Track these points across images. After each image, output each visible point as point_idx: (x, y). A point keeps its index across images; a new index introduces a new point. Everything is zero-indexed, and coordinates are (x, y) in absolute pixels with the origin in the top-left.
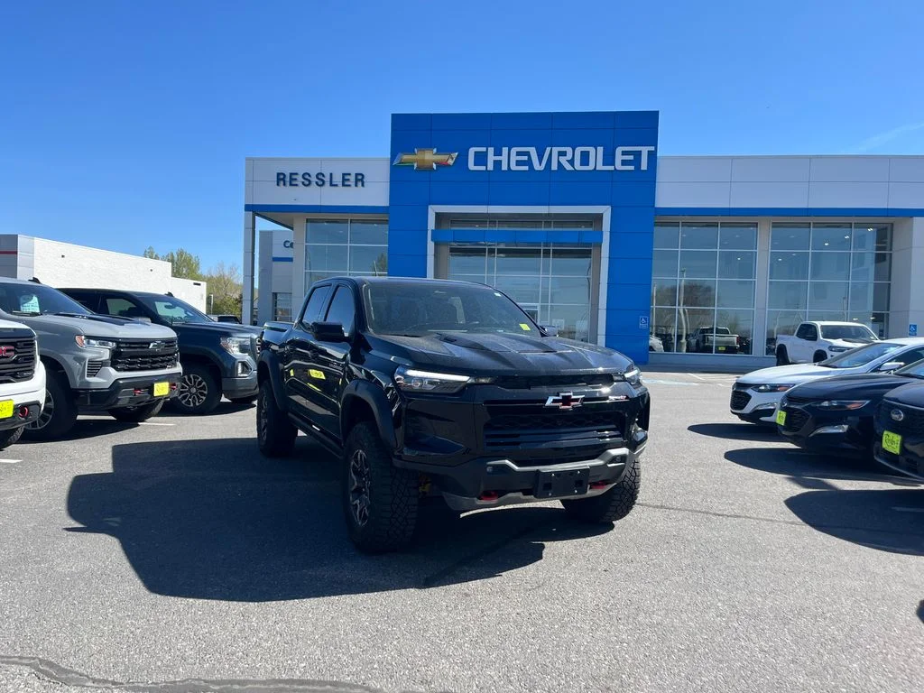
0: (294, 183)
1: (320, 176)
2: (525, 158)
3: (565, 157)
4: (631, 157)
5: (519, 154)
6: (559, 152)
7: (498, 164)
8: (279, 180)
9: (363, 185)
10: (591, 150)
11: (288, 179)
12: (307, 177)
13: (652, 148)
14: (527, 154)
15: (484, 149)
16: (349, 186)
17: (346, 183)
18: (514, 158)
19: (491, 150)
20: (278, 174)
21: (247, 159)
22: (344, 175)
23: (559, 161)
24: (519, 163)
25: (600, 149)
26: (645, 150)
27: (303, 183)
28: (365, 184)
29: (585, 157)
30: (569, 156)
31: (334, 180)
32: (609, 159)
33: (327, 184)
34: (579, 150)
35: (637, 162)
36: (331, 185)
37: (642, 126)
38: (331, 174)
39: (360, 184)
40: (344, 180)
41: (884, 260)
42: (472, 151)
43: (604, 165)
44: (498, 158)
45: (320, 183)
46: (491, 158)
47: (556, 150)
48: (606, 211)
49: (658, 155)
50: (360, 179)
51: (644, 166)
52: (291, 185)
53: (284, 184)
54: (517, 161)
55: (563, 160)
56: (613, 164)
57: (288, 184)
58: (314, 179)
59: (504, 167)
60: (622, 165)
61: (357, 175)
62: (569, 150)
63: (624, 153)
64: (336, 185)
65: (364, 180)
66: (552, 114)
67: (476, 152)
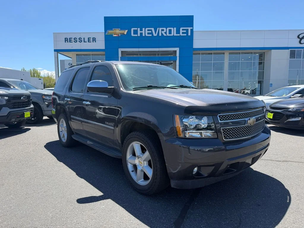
0: (71, 41)
1: (80, 39)
2: (150, 32)
3: (163, 31)
4: (185, 31)
5: (148, 30)
6: (162, 30)
7: (141, 34)
8: (65, 40)
9: (95, 42)
10: (172, 29)
11: (69, 40)
12: (75, 39)
13: (192, 28)
14: (151, 30)
15: (136, 29)
16: (91, 42)
18: (147, 32)
19: (139, 29)
20: (65, 38)
21: (53, 33)
23: (162, 33)
25: (175, 28)
26: (189, 29)
27: (74, 41)
28: (96, 41)
29: (170, 31)
30: (165, 31)
31: (85, 40)
32: (178, 32)
33: (83, 41)
34: (168, 29)
35: (187, 33)
36: (84, 42)
37: (188, 21)
38: (84, 38)
39: (94, 41)
40: (89, 40)
41: (262, 64)
42: (132, 29)
43: (176, 34)
44: (141, 32)
45: (80, 41)
46: (139, 32)
47: (160, 29)
48: (177, 50)
49: (194, 30)
50: (94, 40)
51: (189, 34)
52: (70, 42)
53: (68, 42)
54: (148, 33)
55: (163, 32)
56: (179, 33)
57: (69, 42)
58: (78, 40)
59: (144, 35)
60: (182, 34)
61: (93, 38)
62: (165, 29)
63: (183, 30)
64: (86, 42)
65: (96, 40)
66: (159, 16)
67: (134, 30)
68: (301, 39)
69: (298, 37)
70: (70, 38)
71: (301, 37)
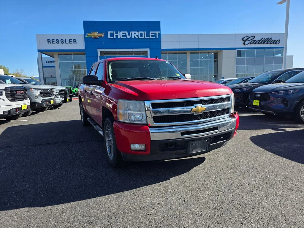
0: (53, 42)
1: (62, 40)
2: (125, 35)
3: (136, 35)
4: (154, 35)
5: (123, 33)
7: (117, 36)
8: (48, 42)
9: (76, 43)
10: (143, 32)
11: (51, 41)
12: (57, 40)
13: (159, 32)
14: (125, 33)
15: (112, 32)
16: (72, 43)
17: (71, 42)
19: (115, 32)
20: (48, 40)
21: (36, 35)
22: (70, 40)
23: (134, 36)
24: (123, 36)
25: (145, 32)
26: (157, 33)
27: (57, 43)
28: (77, 43)
29: (141, 34)
30: (137, 34)
32: (148, 35)
33: (65, 43)
34: (140, 32)
35: (155, 36)
36: (66, 43)
37: (156, 26)
38: (66, 40)
39: (75, 42)
40: (70, 41)
41: (216, 61)
42: (109, 32)
43: (147, 37)
44: (117, 35)
45: (62, 42)
46: (115, 35)
47: (133, 32)
48: (148, 50)
49: (161, 34)
50: (75, 41)
51: (157, 37)
52: (52, 43)
53: (50, 43)
54: (122, 36)
55: (135, 35)
56: (149, 36)
57: (51, 43)
58: (60, 41)
59: (119, 37)
60: (152, 37)
61: (74, 40)
62: (137, 32)
63: (152, 33)
64: (68, 43)
65: (76, 41)
67: (110, 33)
68: (245, 41)
69: (243, 39)
70: (52, 40)
71: (245, 39)
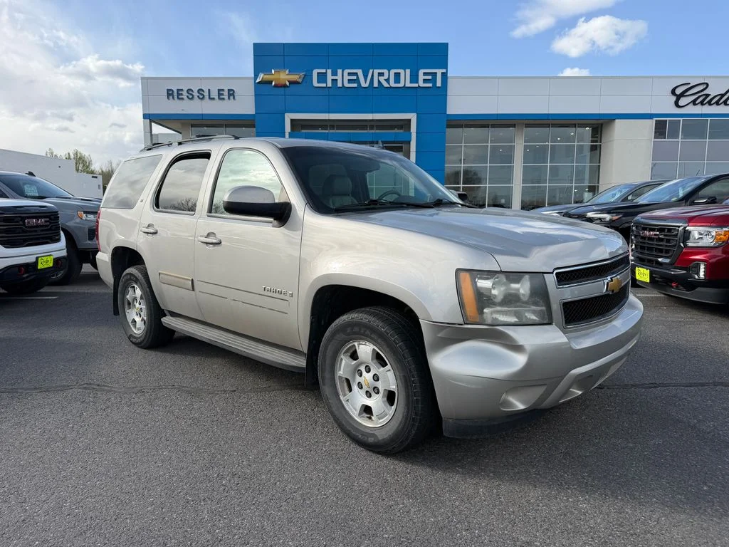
0: (181, 97)
1: (200, 91)
2: (355, 78)
3: (383, 77)
4: (430, 77)
5: (350, 74)
6: (379, 73)
7: (335, 81)
8: (169, 95)
9: (234, 98)
10: (401, 71)
11: (175, 94)
12: (190, 92)
13: (444, 71)
14: (356, 74)
15: (324, 71)
16: (224, 99)
17: (221, 97)
18: (347, 78)
19: (329, 72)
20: (168, 90)
21: (142, 78)
22: (219, 90)
23: (379, 81)
24: (350, 81)
25: (408, 71)
26: (439, 72)
27: (188, 97)
28: (236, 97)
30: (386, 77)
31: (211, 94)
32: (414, 78)
33: (207, 97)
34: (393, 72)
35: (434, 81)
36: (210, 98)
37: (436, 54)
38: (209, 90)
39: (232, 97)
40: (219, 95)
41: (596, 149)
42: (315, 72)
43: (411, 82)
44: (334, 78)
45: (201, 97)
46: (330, 77)
47: (376, 72)
48: (413, 117)
49: (449, 75)
50: (231, 94)
51: (439, 84)
52: (178, 98)
53: (173, 98)
55: (382, 79)
56: (417, 82)
57: (176, 97)
58: (196, 94)
59: (340, 84)
60: (424, 83)
61: (229, 90)
62: (386, 71)
63: (425, 74)
64: (213, 99)
65: (235, 95)
66: (373, 44)
67: (318, 73)
68: (679, 97)
69: (673, 92)
70: (178, 90)
